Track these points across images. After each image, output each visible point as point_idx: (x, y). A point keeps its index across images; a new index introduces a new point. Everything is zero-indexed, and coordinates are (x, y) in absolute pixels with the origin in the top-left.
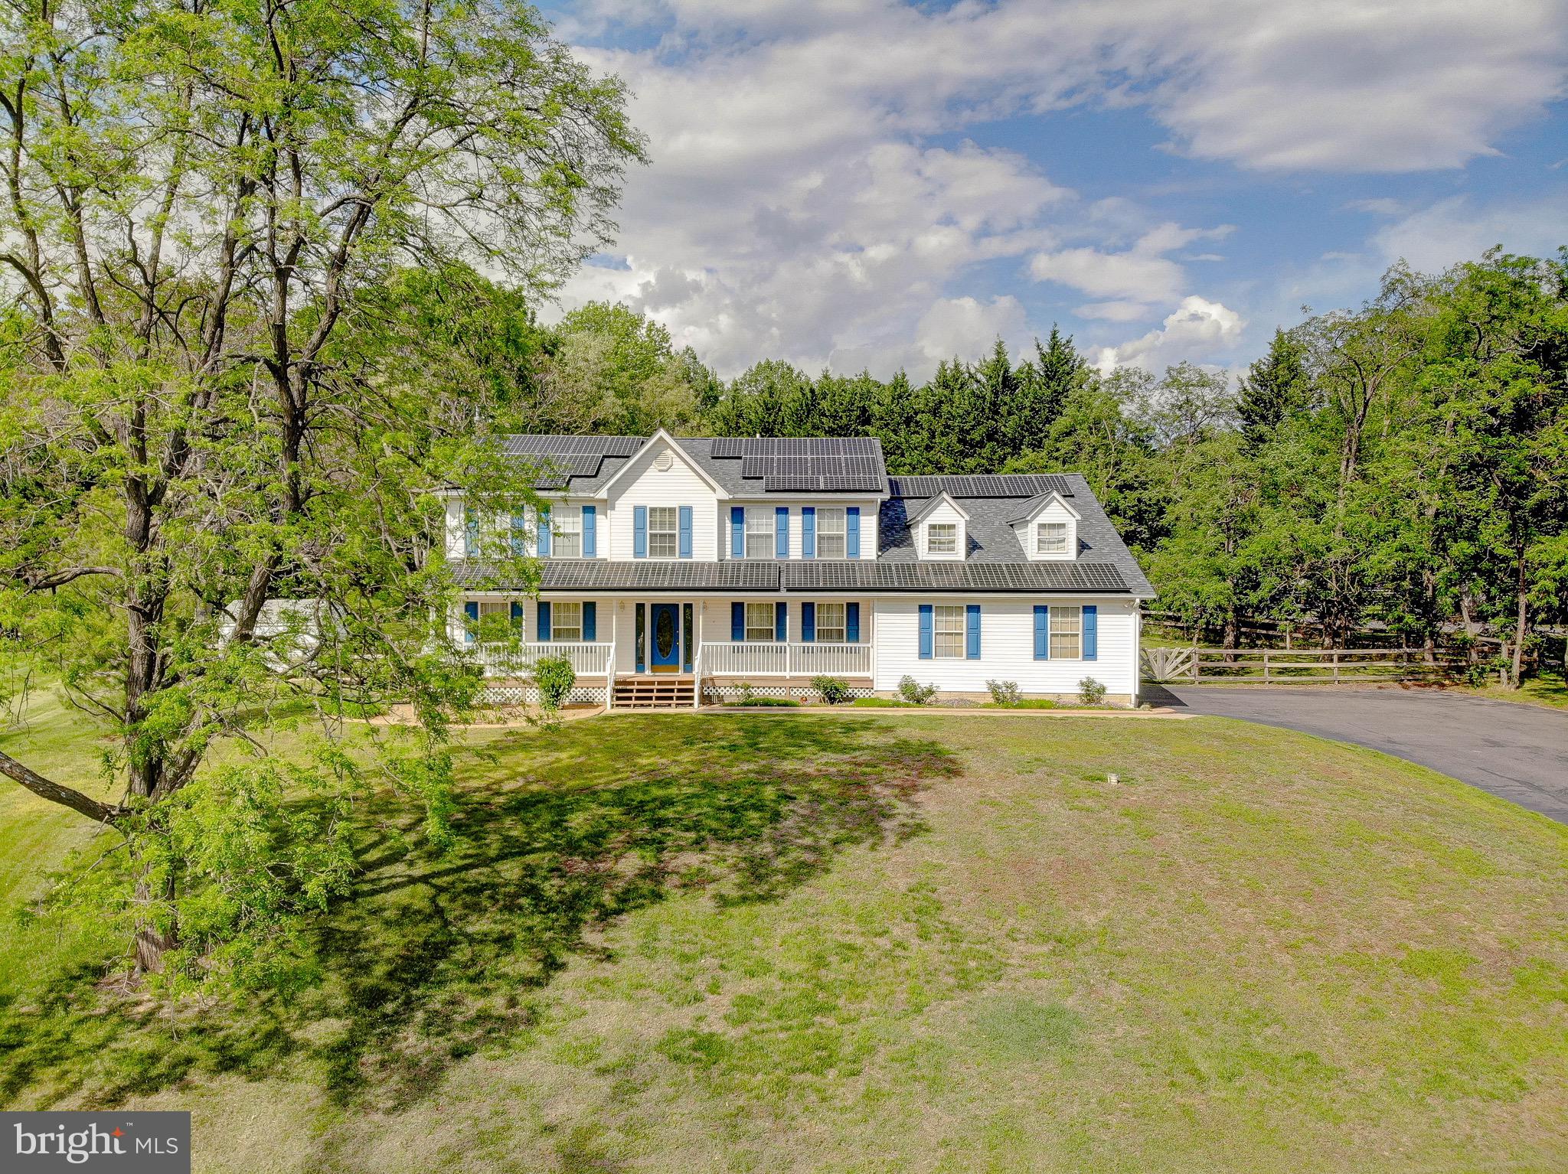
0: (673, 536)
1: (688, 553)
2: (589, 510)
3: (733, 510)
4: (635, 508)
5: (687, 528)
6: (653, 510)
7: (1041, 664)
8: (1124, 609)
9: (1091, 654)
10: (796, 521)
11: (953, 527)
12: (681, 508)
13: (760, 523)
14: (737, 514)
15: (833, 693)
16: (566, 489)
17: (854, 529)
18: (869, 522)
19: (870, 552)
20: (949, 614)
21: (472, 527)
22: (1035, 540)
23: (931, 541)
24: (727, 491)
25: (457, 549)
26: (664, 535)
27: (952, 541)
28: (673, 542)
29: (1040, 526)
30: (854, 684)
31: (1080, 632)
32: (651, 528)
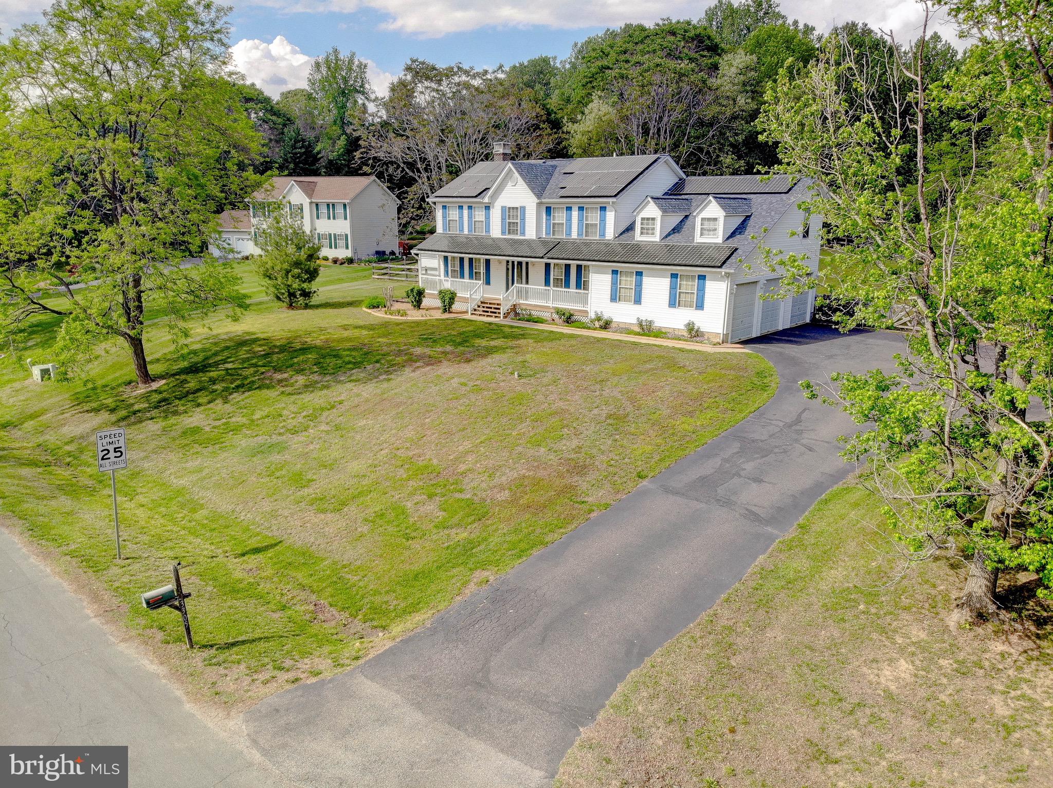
0: (517, 223)
1: (523, 233)
2: (488, 208)
3: (547, 207)
5: (523, 219)
6: (509, 208)
7: (673, 310)
8: (721, 279)
9: (700, 306)
10: (575, 213)
11: (653, 219)
12: (521, 207)
13: (560, 217)
14: (548, 209)
15: (569, 319)
16: (476, 196)
17: (603, 220)
18: (610, 216)
19: (610, 234)
20: (627, 276)
21: (444, 217)
22: (699, 229)
23: (642, 228)
24: (539, 198)
25: (440, 229)
26: (514, 223)
27: (653, 229)
28: (517, 226)
29: (703, 219)
30: (579, 314)
31: (696, 292)
32: (509, 219)
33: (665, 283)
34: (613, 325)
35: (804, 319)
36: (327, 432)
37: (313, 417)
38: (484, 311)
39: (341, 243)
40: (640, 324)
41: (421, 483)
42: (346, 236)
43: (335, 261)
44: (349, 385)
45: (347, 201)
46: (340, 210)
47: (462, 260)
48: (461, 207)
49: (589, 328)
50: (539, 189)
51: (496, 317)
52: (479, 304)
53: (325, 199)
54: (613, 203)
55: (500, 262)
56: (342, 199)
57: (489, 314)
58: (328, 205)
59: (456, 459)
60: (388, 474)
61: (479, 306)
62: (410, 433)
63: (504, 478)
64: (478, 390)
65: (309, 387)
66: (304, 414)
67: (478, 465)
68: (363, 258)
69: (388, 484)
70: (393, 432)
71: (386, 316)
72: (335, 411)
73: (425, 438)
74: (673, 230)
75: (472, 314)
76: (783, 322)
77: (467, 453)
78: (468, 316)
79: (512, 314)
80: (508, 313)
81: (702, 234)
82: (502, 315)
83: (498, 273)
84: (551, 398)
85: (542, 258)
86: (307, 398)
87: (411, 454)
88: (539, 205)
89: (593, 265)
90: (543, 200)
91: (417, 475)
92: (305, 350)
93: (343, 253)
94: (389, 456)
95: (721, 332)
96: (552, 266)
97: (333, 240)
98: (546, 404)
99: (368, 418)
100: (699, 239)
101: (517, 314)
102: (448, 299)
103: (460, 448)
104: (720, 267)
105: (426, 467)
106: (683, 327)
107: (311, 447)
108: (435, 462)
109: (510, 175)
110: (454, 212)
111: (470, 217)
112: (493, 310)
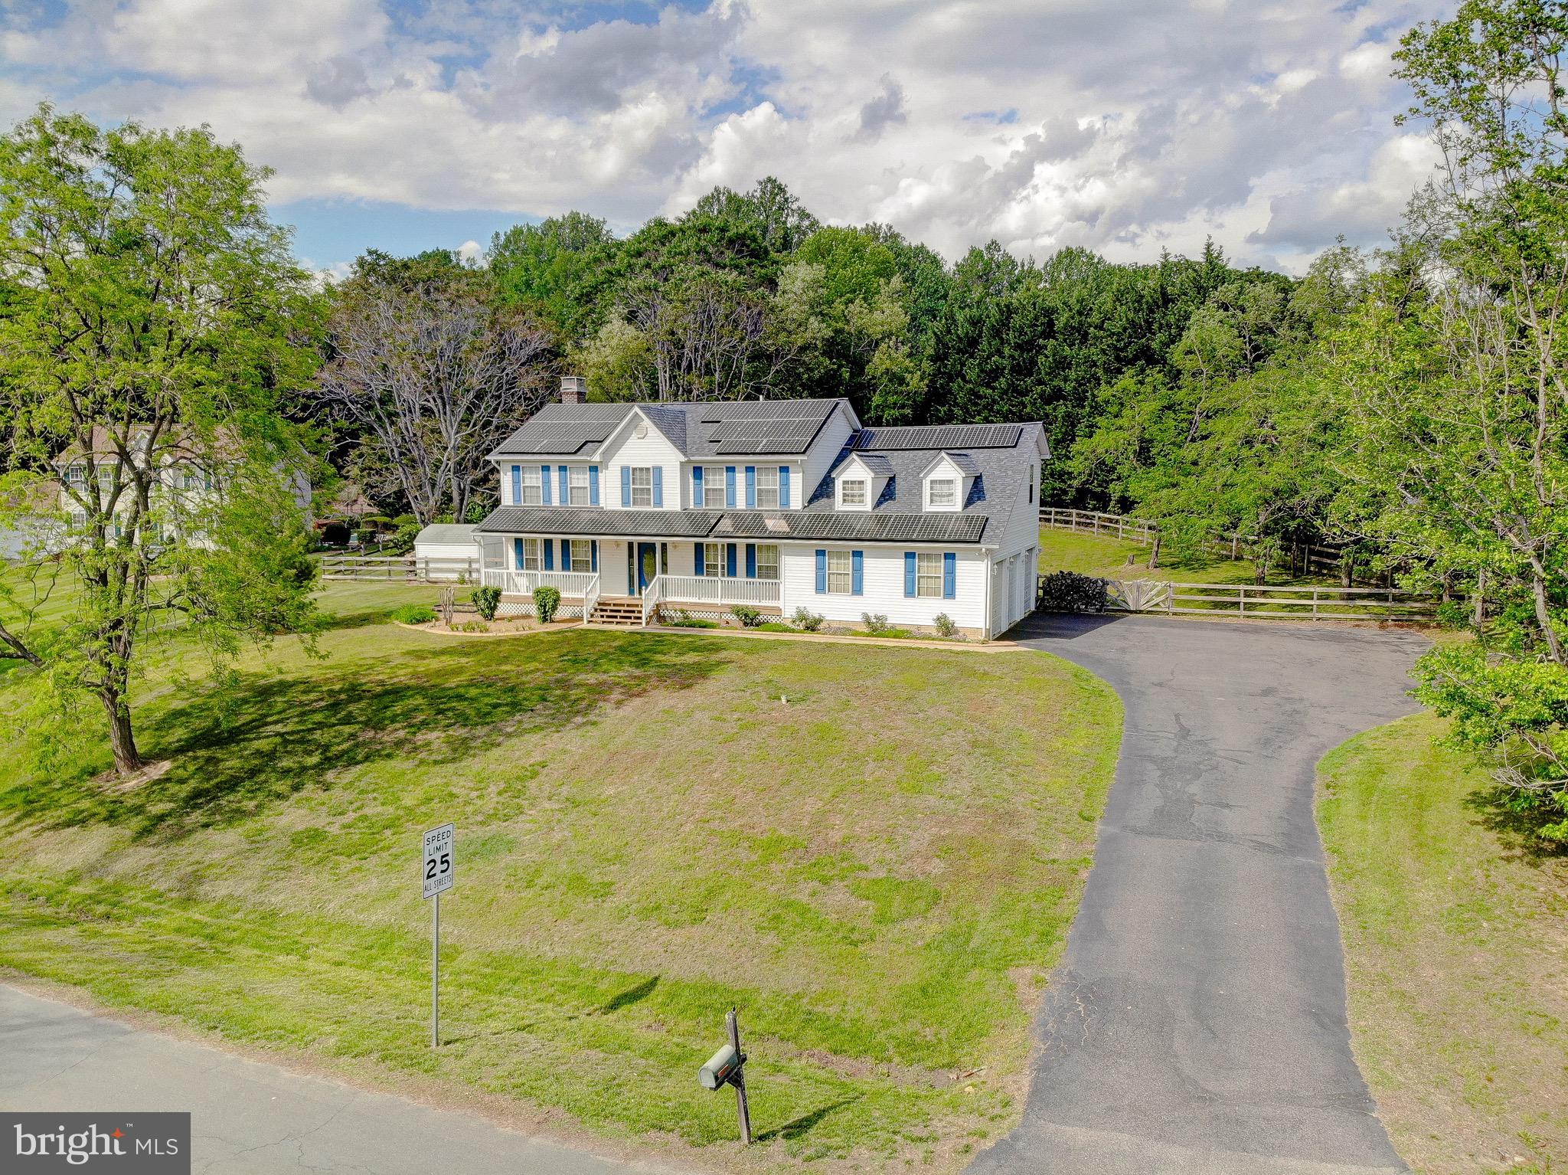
0: (649, 490)
1: (660, 503)
2: (594, 469)
3: (694, 468)
4: (622, 468)
5: (659, 484)
6: (634, 469)
7: (911, 601)
8: (979, 556)
9: (950, 593)
10: (740, 477)
11: (861, 483)
12: (654, 468)
13: (716, 481)
14: (698, 471)
15: (750, 619)
16: (575, 453)
17: (785, 484)
18: (796, 480)
19: (797, 502)
20: (839, 558)
21: (516, 482)
22: (928, 494)
23: (845, 495)
24: (685, 454)
25: (507, 501)
26: (642, 489)
27: (861, 495)
28: (649, 493)
29: (932, 482)
30: (766, 612)
31: (942, 575)
32: (634, 483)
33: (898, 565)
34: (821, 626)
35: (1031, 607)
38: (608, 617)
40: (867, 620)
44: (532, 738)
47: (548, 544)
48: (546, 468)
49: (793, 631)
50: (679, 439)
51: (633, 623)
52: (596, 605)
54: (799, 461)
55: (617, 544)
57: (619, 620)
61: (596, 610)
65: (464, 748)
71: (452, 633)
72: (543, 778)
73: (737, 800)
74: (883, 495)
75: (590, 622)
76: (1019, 613)
78: (584, 625)
79: (656, 619)
80: (651, 617)
81: (932, 501)
82: (644, 621)
83: (615, 561)
85: (707, 536)
86: (475, 764)
88: (684, 464)
89: (785, 544)
90: (689, 458)
91: (773, 853)
92: (395, 691)
95: (981, 625)
99: (614, 783)
100: (928, 507)
102: (547, 604)
104: (978, 542)
105: (778, 841)
106: (932, 623)
109: (636, 423)
110: (534, 476)
111: (563, 482)
112: (622, 614)
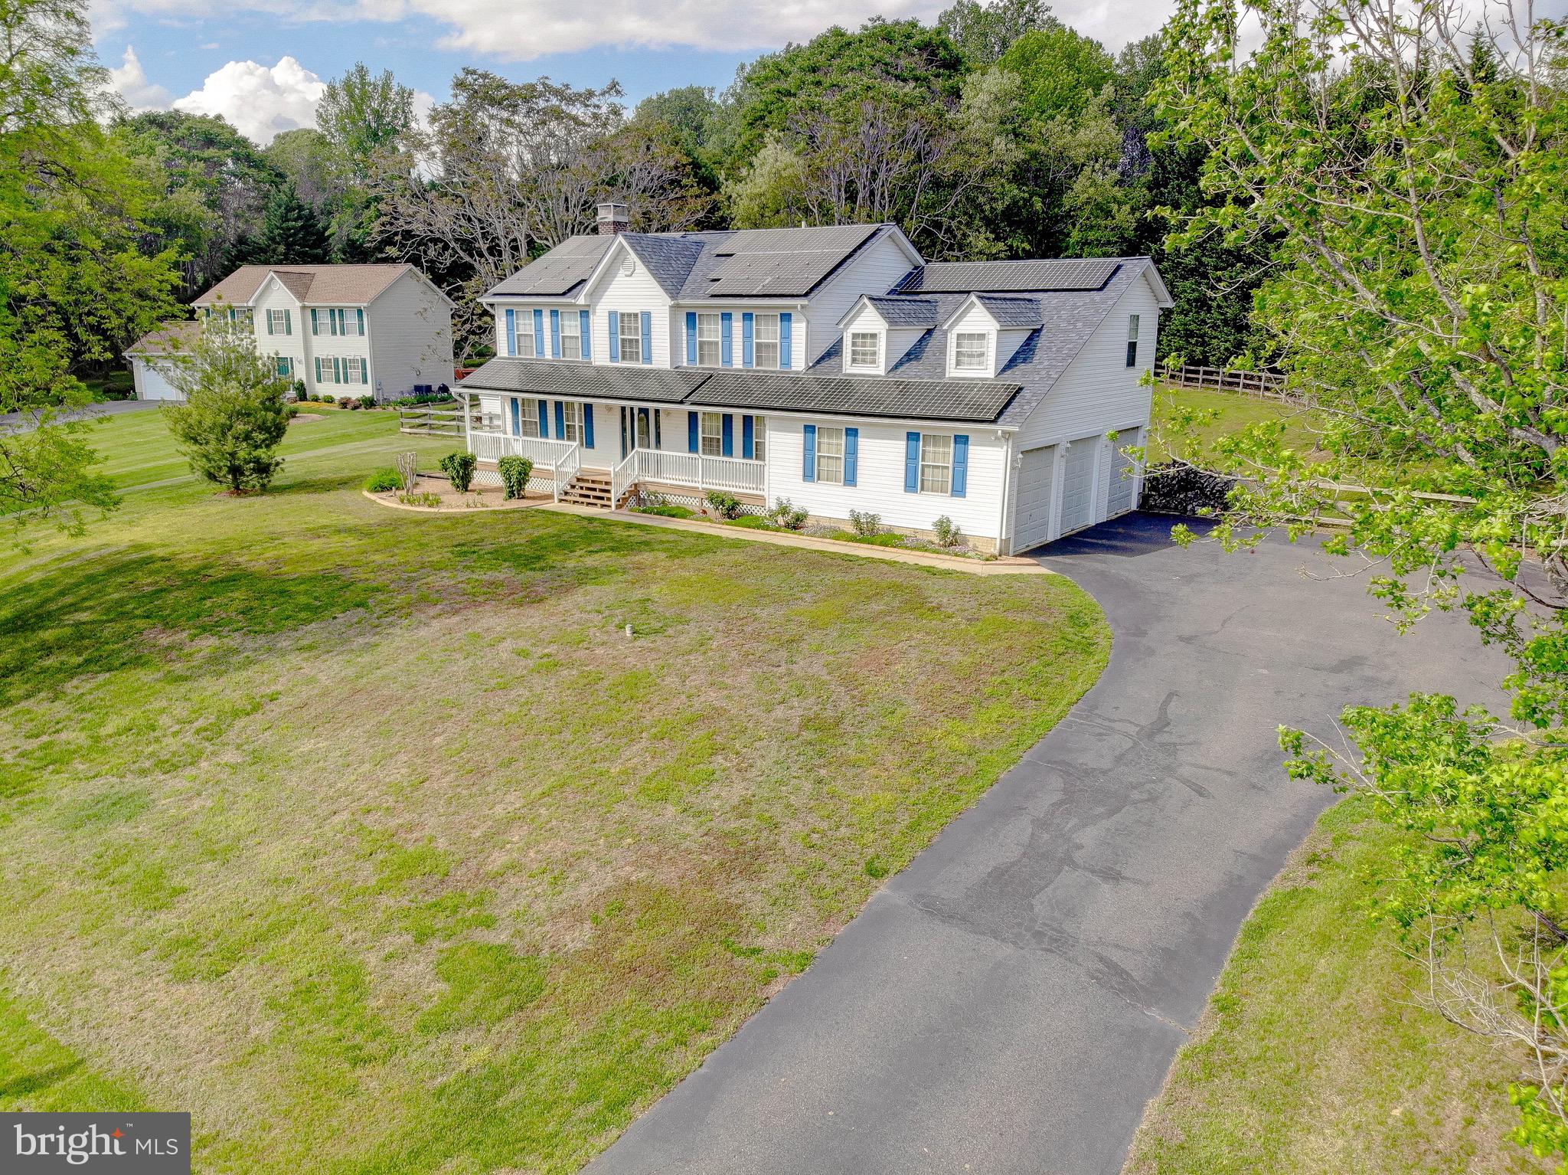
0: (637, 341)
1: (648, 359)
2: (585, 314)
3: (688, 314)
4: (610, 313)
5: (647, 334)
6: (622, 315)
7: (912, 497)
8: (996, 442)
9: (959, 490)
10: (737, 325)
11: (874, 336)
12: (643, 314)
13: (711, 331)
14: (691, 317)
15: (731, 511)
16: (564, 294)
17: (786, 337)
18: (799, 329)
19: (799, 362)
20: (830, 437)
21: (510, 329)
22: (954, 353)
23: (854, 353)
24: (673, 298)
25: (502, 349)
26: (631, 341)
27: (874, 353)
28: (637, 348)
29: (959, 336)
30: (749, 501)
31: (950, 465)
32: (623, 333)
33: (897, 448)
34: (809, 522)
35: (1128, 504)
36: (234, 768)
37: (213, 733)
38: (582, 496)
39: (355, 373)
40: (856, 520)
41: (405, 903)
42: (364, 361)
43: (344, 404)
44: (295, 659)
45: (363, 305)
46: (352, 320)
47: (543, 404)
48: (538, 313)
49: (766, 528)
50: (673, 279)
51: (603, 506)
52: (574, 482)
53: (326, 300)
54: (803, 307)
55: (609, 408)
56: (355, 301)
57: (592, 500)
58: (332, 311)
59: (487, 838)
60: (338, 875)
61: (573, 487)
62: (398, 772)
63: (584, 889)
64: (550, 666)
65: (219, 663)
66: (200, 723)
67: (532, 854)
68: (393, 398)
69: (334, 902)
70: (367, 767)
71: (402, 507)
72: (258, 716)
73: (426, 784)
74: (908, 354)
75: (561, 501)
76: (1096, 514)
77: (512, 821)
78: (554, 505)
79: (632, 501)
80: (625, 500)
81: (958, 363)
82: (613, 503)
83: (607, 427)
84: (695, 680)
85: (681, 402)
86: (209, 686)
87: (394, 823)
88: (675, 308)
89: (771, 417)
90: (681, 302)
91: (399, 878)
92: (234, 579)
93: (357, 391)
94: (348, 830)
95: (997, 536)
96: (700, 417)
97: (341, 370)
98: (683, 697)
99: (319, 735)
100: (952, 372)
101: (640, 501)
102: (517, 476)
103: (499, 810)
104: (994, 421)
105: (422, 859)
106: (931, 528)
107: (196, 804)
108: (442, 844)
109: (621, 257)
110: (527, 322)
111: (555, 330)
112: (598, 494)
